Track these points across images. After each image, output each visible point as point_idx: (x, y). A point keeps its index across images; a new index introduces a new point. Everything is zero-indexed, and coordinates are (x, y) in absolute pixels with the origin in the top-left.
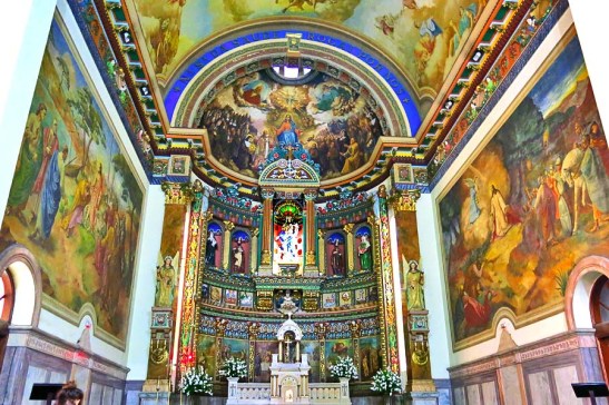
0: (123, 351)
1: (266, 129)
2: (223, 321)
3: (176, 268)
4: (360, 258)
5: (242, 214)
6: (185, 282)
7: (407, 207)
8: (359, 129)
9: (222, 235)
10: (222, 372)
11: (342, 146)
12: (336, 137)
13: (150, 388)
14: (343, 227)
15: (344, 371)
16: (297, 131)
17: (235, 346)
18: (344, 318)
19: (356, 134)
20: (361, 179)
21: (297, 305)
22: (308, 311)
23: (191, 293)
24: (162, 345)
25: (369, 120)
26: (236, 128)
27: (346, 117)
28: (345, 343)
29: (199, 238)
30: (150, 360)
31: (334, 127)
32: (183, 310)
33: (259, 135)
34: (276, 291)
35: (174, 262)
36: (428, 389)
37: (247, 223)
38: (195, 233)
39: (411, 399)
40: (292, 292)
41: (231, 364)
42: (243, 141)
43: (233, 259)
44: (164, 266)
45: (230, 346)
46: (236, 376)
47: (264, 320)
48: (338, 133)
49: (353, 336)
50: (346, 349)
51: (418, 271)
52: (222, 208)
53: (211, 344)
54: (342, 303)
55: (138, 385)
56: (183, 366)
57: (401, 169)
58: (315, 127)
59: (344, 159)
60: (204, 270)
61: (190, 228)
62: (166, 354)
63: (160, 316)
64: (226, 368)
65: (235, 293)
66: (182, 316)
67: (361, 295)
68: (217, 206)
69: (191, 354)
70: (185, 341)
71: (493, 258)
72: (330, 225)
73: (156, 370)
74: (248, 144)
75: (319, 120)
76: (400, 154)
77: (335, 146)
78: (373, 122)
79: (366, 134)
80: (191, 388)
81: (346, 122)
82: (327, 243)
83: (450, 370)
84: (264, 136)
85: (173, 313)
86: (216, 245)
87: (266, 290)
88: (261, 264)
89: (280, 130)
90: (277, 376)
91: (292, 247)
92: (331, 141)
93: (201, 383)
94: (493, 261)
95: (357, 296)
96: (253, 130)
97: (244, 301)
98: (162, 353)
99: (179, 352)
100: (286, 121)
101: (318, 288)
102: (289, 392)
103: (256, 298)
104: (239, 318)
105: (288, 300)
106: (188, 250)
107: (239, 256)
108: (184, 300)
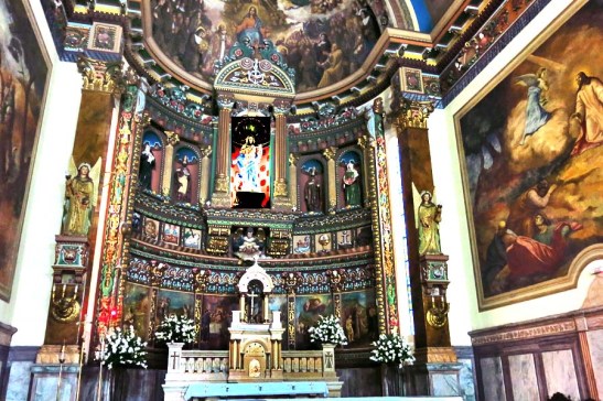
0: (7, 300)
1: (222, 23)
2: (161, 266)
3: (96, 182)
4: (344, 191)
5: (190, 126)
6: (108, 207)
7: (417, 123)
8: (344, 31)
9: (162, 150)
10: (160, 335)
11: (320, 54)
12: (312, 42)
13: (49, 357)
14: (322, 151)
15: (330, 334)
16: (262, 30)
17: (175, 300)
18: (321, 267)
19: (340, 39)
20: (348, 93)
21: (261, 249)
22: (273, 256)
23: (117, 223)
24: (70, 293)
25: (360, 19)
26: (185, 15)
27: (328, 16)
28: (322, 300)
29: (130, 148)
30: (50, 316)
31: (311, 28)
32: (105, 246)
33: (213, 29)
34: (234, 228)
35: (94, 173)
36: (448, 360)
37: (196, 139)
38: (124, 140)
39: (426, 372)
40: (255, 230)
41: (173, 324)
42: (191, 35)
43: (176, 184)
44: (78, 177)
45: (168, 300)
46: (180, 341)
47: (215, 267)
48: (316, 37)
49: (333, 290)
50: (323, 306)
51: (433, 205)
52: (164, 114)
53: (142, 297)
54: (319, 247)
55: (30, 353)
56: (101, 325)
57: (409, 75)
58: (287, 27)
59: (322, 70)
60: (136, 192)
61: (119, 132)
62: (77, 308)
63: (68, 250)
64: (166, 330)
65: (178, 228)
66: (102, 254)
67: (344, 238)
68: (156, 109)
69: (115, 309)
70: (105, 290)
71: (576, 176)
72: (305, 149)
73: (60, 330)
74: (198, 40)
75: (292, 18)
76: (409, 55)
77: (310, 53)
78: (365, 21)
79: (354, 38)
80: (114, 358)
81: (327, 22)
82: (300, 172)
83: (473, 334)
84: (219, 31)
85: (89, 246)
86: (153, 162)
87: (220, 226)
88: (215, 191)
89: (240, 27)
90: (238, 341)
91: (254, 175)
92: (305, 47)
93: (131, 350)
94: (575, 181)
95: (340, 240)
96: (207, 22)
97: (189, 241)
98: (71, 305)
99: (96, 305)
100: (249, 15)
101: (290, 226)
102: (254, 364)
103: (205, 237)
104: (182, 262)
105: (249, 242)
106: (114, 163)
107: (183, 180)
108: (107, 232)
